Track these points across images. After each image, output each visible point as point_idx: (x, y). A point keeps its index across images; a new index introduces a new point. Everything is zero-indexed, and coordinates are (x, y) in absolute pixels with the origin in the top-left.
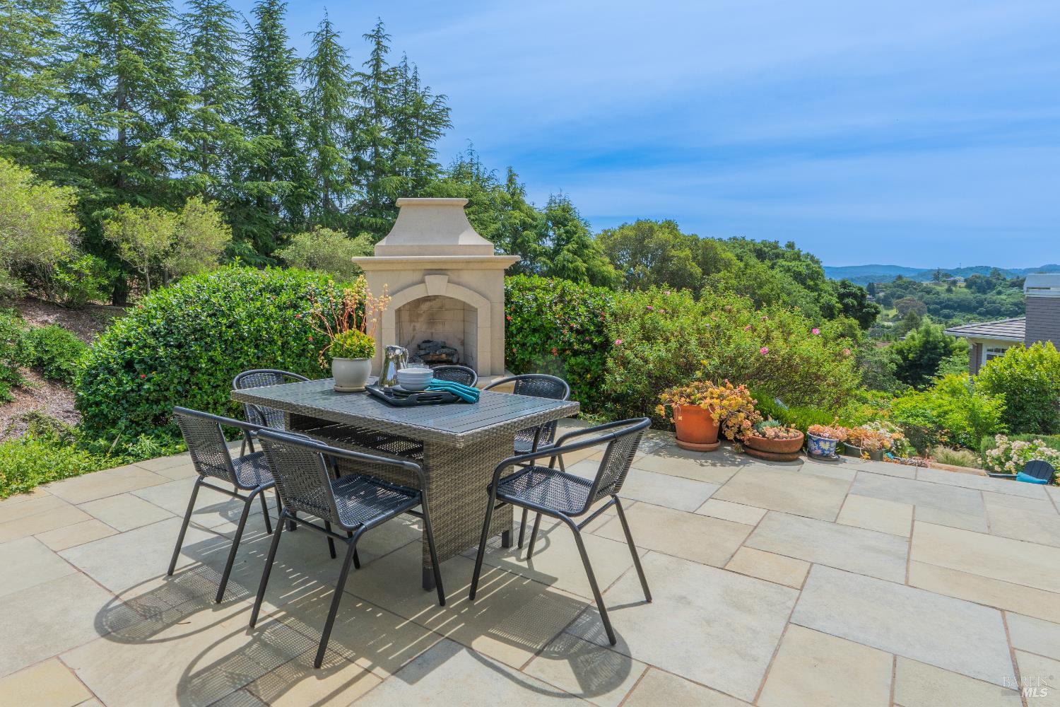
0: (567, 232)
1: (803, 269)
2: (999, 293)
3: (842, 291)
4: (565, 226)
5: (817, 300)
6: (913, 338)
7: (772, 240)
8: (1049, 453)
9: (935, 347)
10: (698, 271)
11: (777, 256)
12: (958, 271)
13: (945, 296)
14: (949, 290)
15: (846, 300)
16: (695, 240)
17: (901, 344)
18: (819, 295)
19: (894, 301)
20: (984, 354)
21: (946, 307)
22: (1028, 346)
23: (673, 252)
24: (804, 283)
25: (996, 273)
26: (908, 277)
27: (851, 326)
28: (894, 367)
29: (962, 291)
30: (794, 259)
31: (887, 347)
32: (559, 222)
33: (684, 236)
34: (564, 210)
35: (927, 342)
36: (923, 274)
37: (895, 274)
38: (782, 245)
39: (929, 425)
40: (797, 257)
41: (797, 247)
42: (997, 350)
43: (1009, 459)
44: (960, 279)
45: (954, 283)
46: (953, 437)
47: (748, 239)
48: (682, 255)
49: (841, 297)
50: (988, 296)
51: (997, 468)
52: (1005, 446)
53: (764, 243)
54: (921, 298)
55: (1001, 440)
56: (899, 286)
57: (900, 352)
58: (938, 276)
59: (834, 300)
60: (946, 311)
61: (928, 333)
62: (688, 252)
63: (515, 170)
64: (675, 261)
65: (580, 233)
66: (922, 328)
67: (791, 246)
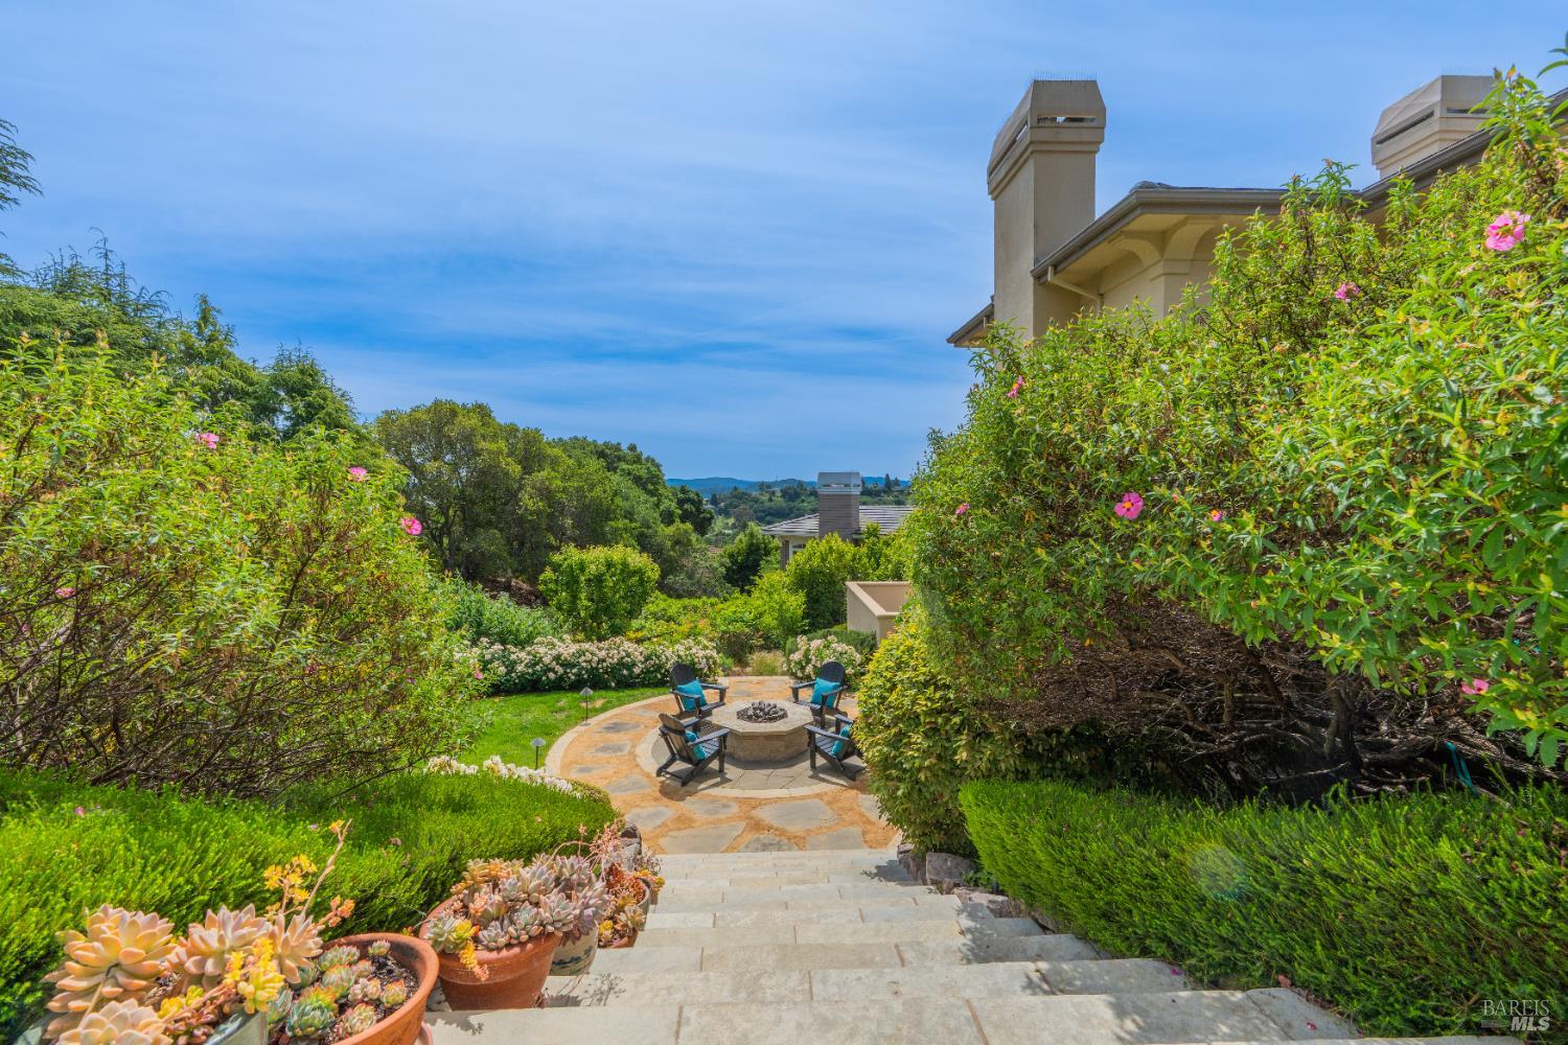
0: (309, 405)
1: (643, 473)
2: (803, 501)
3: (681, 496)
4: (304, 395)
5: (657, 505)
6: (741, 541)
7: (614, 442)
8: (839, 649)
9: (758, 549)
10: (515, 469)
11: (620, 459)
12: (776, 483)
13: (767, 504)
14: (770, 500)
15: (686, 506)
16: (512, 431)
17: (730, 548)
18: (659, 500)
19: (732, 510)
20: (791, 550)
21: (770, 514)
22: (821, 537)
23: (483, 445)
24: (645, 489)
25: (801, 484)
26: (742, 489)
27: (686, 532)
28: (723, 570)
29: (779, 501)
30: (634, 462)
31: (719, 551)
32: (297, 390)
33: (499, 425)
34: (302, 372)
35: (751, 545)
36: (751, 485)
37: (732, 486)
38: (624, 447)
39: (747, 630)
40: (638, 460)
41: (639, 450)
42: (800, 546)
43: (808, 661)
44: (777, 490)
45: (773, 493)
46: (767, 638)
47: (590, 439)
48: (493, 447)
49: (681, 503)
50: (796, 504)
51: (799, 674)
52: (805, 648)
53: (606, 444)
54: (751, 507)
55: (802, 640)
56: (735, 496)
57: (731, 556)
58: (763, 486)
59: (674, 505)
60: (769, 518)
61: (752, 535)
62: (502, 444)
63: (213, 302)
64: (485, 456)
65: (330, 408)
66: (748, 532)
67: (633, 448)
